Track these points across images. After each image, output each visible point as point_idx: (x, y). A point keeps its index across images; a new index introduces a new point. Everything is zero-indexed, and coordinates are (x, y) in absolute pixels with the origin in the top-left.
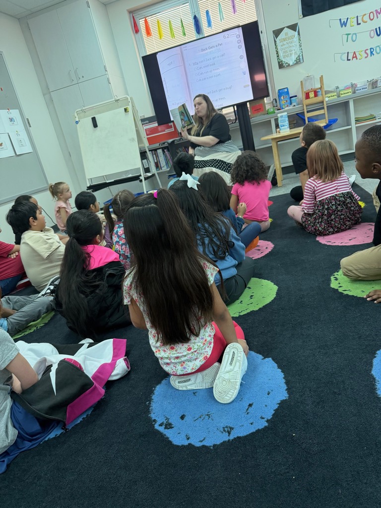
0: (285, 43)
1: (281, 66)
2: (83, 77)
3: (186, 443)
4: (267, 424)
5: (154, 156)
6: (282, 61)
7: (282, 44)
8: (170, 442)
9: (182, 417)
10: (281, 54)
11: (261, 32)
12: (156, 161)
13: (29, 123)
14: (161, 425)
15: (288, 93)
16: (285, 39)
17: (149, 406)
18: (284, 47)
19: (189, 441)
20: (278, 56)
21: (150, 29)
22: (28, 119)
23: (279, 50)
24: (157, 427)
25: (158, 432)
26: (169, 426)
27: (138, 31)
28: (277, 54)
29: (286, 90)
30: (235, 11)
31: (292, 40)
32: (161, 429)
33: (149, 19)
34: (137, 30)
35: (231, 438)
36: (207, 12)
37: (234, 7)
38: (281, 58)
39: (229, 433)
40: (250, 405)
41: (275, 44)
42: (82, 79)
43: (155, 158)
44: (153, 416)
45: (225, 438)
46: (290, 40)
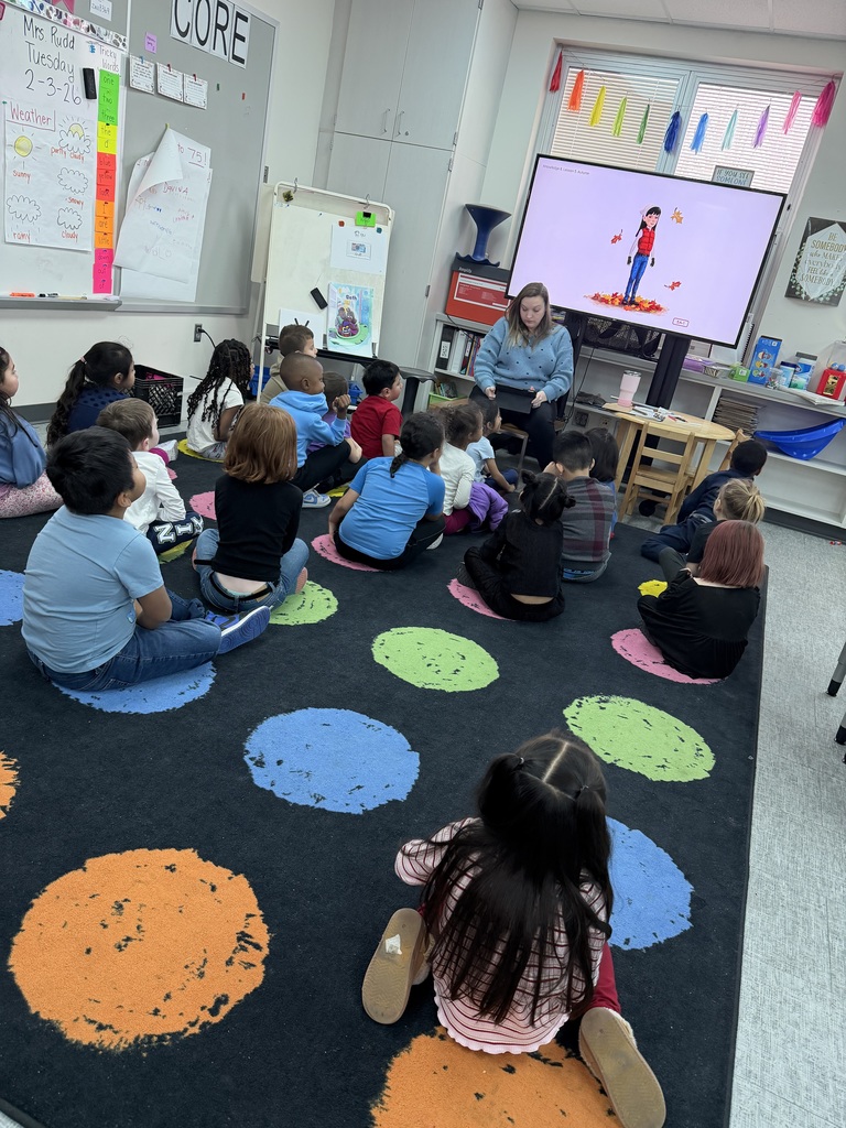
0: (821, 251)
1: (793, 292)
2: (407, 134)
3: (268, 788)
4: (361, 813)
5: (470, 343)
6: (796, 284)
7: (814, 250)
8: (252, 779)
9: (279, 763)
10: (803, 269)
11: (789, 208)
12: (467, 355)
13: (266, 176)
14: (252, 759)
15: (776, 351)
16: (823, 246)
17: (249, 734)
18: (815, 259)
19: (272, 788)
20: (795, 271)
21: (580, 96)
22: (267, 169)
23: (802, 261)
24: (246, 758)
25: (245, 763)
26: (260, 764)
27: (557, 88)
28: (795, 265)
29: (775, 344)
30: (757, 142)
31: (837, 253)
32: (250, 764)
33: (588, 77)
34: (555, 86)
35: (317, 806)
36: (704, 118)
37: (760, 133)
38: (798, 277)
39: (318, 801)
40: (359, 787)
41: (802, 246)
42: (402, 138)
43: (468, 350)
44: (248, 746)
45: (311, 803)
46: (833, 252)
